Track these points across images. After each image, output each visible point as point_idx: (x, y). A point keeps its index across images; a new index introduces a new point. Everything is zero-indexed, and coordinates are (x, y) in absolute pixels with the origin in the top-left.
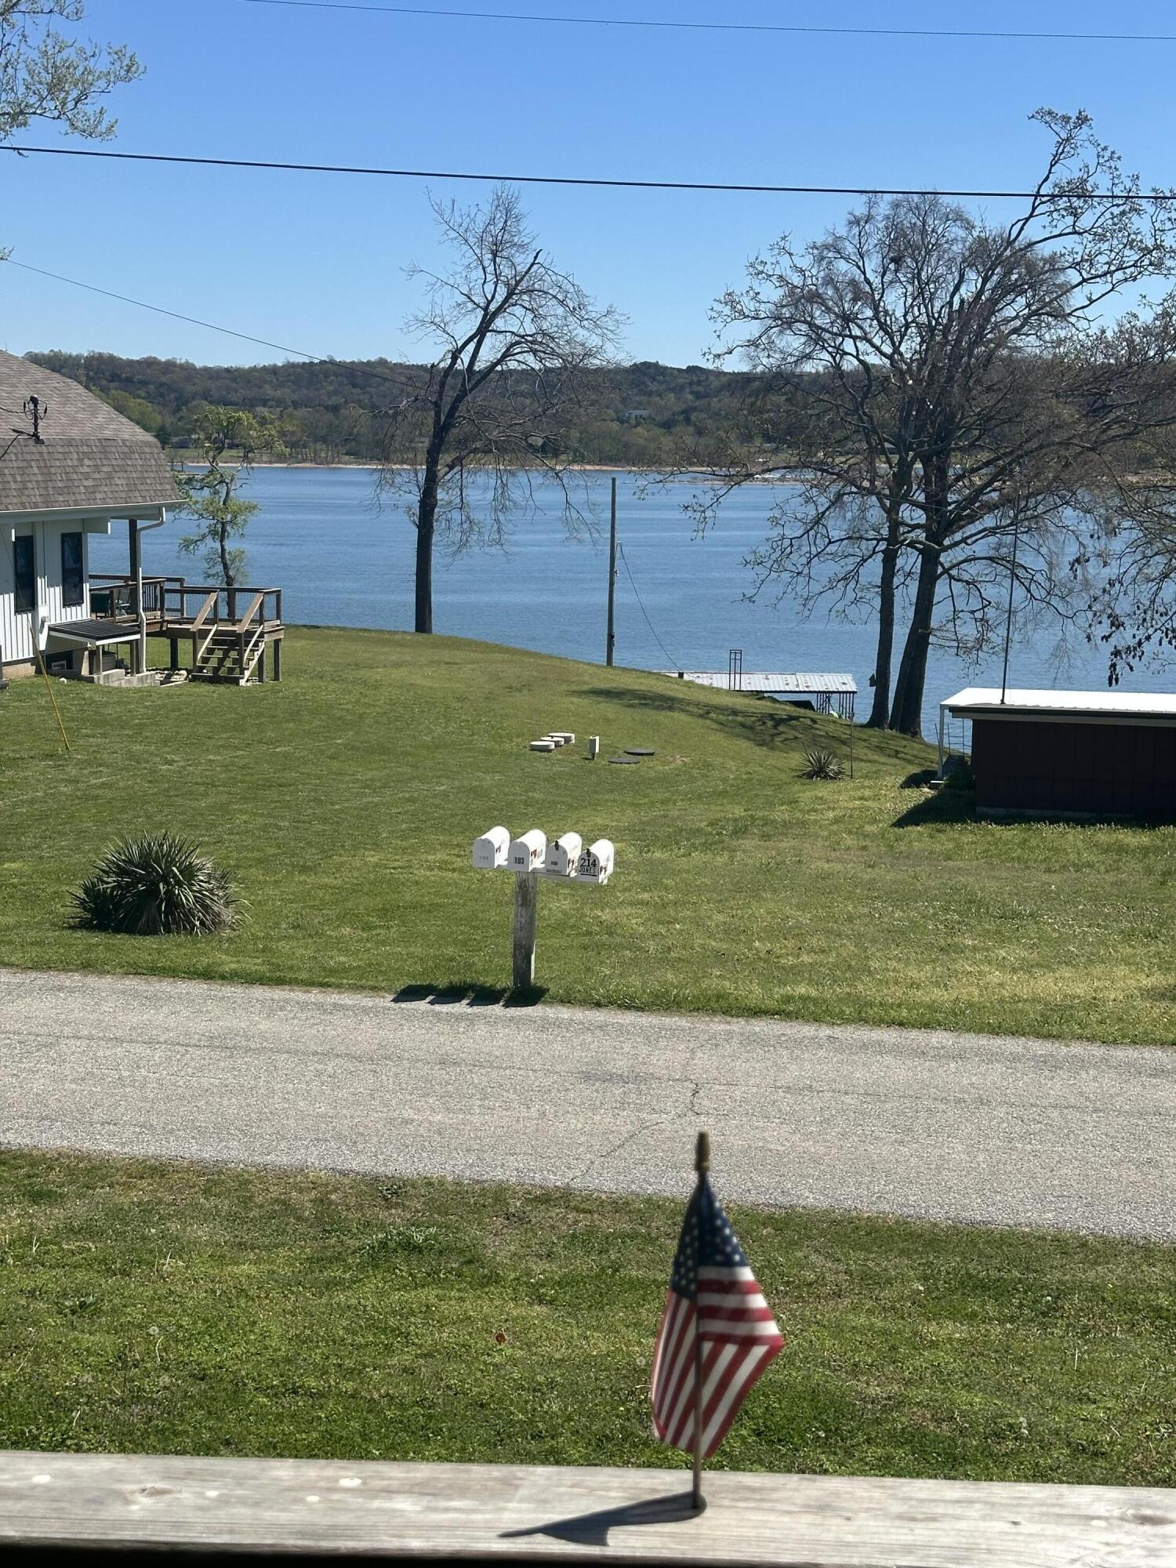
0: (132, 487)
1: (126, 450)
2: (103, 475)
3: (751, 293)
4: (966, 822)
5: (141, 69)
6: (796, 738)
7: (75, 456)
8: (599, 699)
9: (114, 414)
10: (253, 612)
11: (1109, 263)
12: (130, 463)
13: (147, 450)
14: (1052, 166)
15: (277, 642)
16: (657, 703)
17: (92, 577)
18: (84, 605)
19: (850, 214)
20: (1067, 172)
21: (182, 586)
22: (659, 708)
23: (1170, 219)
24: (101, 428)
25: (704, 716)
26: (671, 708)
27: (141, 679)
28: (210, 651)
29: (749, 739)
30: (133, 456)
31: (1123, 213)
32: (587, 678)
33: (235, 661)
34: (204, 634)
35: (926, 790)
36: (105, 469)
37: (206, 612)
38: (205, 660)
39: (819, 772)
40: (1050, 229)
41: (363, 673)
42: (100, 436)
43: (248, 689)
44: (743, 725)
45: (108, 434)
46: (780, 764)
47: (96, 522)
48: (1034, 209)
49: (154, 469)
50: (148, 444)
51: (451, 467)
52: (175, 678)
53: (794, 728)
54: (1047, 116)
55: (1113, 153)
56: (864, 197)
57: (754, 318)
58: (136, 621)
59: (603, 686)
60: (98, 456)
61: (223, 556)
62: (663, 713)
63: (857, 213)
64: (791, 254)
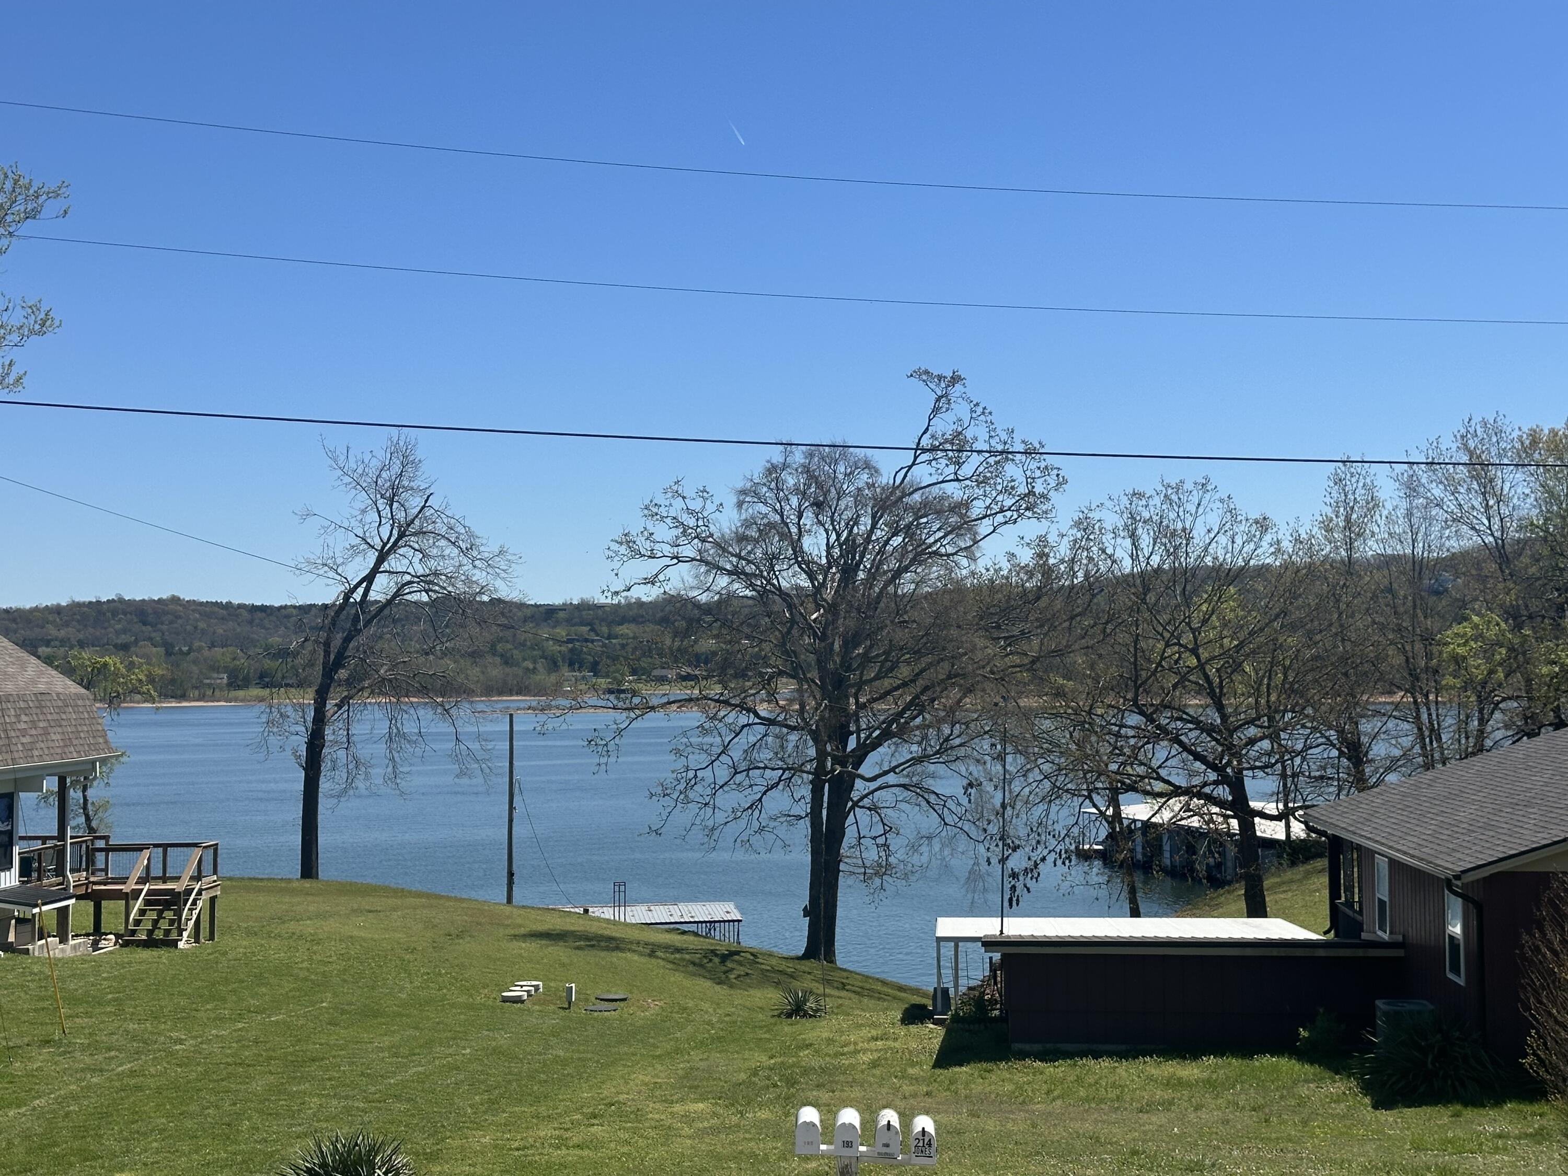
0: (67, 742)
1: (60, 704)
2: (40, 731)
3: (646, 533)
4: (1010, 1060)
5: (57, 323)
6: (747, 974)
7: (13, 712)
8: (543, 942)
9: (43, 667)
10: (192, 870)
11: (987, 508)
12: (64, 717)
13: (80, 703)
14: (930, 420)
15: (213, 900)
16: (603, 944)
17: (22, 838)
18: (13, 870)
19: (768, 462)
20: (944, 426)
21: (107, 844)
22: (607, 949)
23: (1039, 468)
24: (34, 682)
25: (652, 954)
26: (617, 948)
27: (74, 947)
28: (142, 912)
29: (705, 977)
30: (66, 709)
31: (997, 463)
32: (519, 921)
33: (172, 922)
34: (136, 894)
35: (931, 1026)
36: (41, 725)
37: (138, 872)
38: (137, 922)
39: (797, 1010)
40: (936, 476)
41: (292, 926)
42: (35, 690)
43: (184, 954)
44: (694, 964)
45: (42, 687)
46: (748, 1004)
47: (30, 781)
48: (916, 458)
49: (87, 722)
50: (79, 696)
51: (339, 706)
52: (103, 943)
53: (740, 963)
54: (924, 375)
55: (985, 408)
56: (781, 448)
57: (650, 557)
58: (62, 884)
59: (540, 928)
60: (34, 710)
61: (85, 808)
62: (614, 954)
63: (774, 461)
64: (684, 498)
